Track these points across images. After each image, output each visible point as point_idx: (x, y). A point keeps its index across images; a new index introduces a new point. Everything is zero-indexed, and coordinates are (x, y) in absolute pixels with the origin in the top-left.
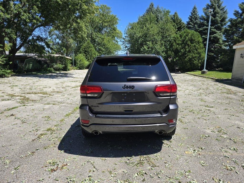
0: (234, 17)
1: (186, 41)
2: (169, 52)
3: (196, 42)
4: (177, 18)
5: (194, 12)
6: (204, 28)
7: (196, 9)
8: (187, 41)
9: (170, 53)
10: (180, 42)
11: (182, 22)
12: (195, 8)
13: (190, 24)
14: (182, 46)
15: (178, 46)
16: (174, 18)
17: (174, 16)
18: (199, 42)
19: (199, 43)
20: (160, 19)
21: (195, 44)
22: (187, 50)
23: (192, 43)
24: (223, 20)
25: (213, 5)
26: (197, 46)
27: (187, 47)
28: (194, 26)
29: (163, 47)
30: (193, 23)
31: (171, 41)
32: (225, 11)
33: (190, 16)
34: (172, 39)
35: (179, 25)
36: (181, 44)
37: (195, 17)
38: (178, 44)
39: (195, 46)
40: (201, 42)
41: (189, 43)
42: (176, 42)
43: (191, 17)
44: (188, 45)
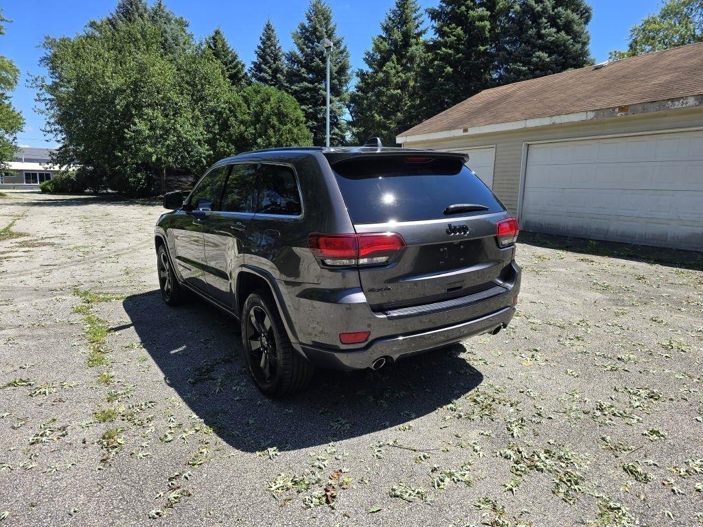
0: (367, 69)
1: (265, 114)
2: (219, 144)
3: (292, 120)
4: (223, 45)
5: (269, 38)
6: (301, 85)
7: (273, 31)
8: (268, 117)
9: (222, 147)
10: (247, 117)
11: (239, 59)
12: (268, 27)
13: (260, 70)
14: (255, 129)
15: (243, 128)
16: (215, 47)
17: (214, 38)
18: (298, 122)
19: (298, 125)
20: (170, 40)
21: (289, 126)
22: (273, 139)
23: (282, 123)
24: (342, 70)
25: (315, 29)
26: (295, 131)
27: (271, 132)
28: (274, 76)
29: (201, 129)
30: (270, 68)
31: (221, 113)
32: (342, 48)
33: (259, 47)
34: (222, 108)
35: (231, 68)
36: (254, 123)
37: (272, 52)
38: (242, 122)
39: (290, 131)
40: (302, 122)
41: (274, 121)
42: (236, 116)
43: (263, 51)
44: (273, 127)
